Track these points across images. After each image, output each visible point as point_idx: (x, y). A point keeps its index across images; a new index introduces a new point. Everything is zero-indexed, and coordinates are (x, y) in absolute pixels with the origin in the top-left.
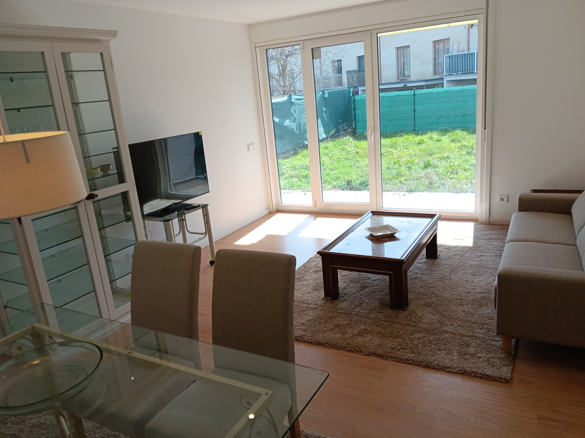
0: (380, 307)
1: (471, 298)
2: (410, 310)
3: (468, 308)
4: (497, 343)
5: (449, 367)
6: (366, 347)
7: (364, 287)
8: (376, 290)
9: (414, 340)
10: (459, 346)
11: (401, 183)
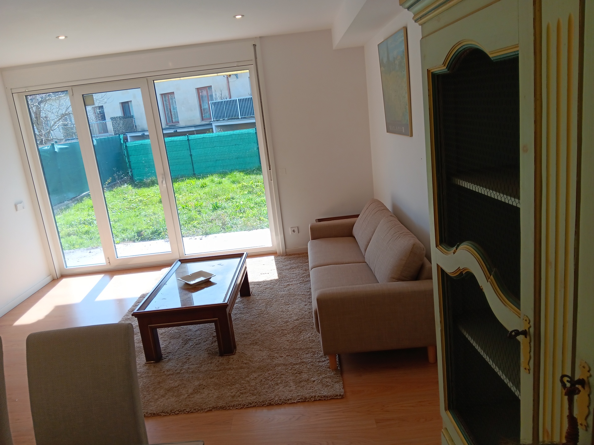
0: (209, 357)
1: (291, 326)
2: (239, 352)
3: (291, 337)
4: (323, 363)
5: (290, 399)
6: (205, 403)
7: (187, 341)
8: (200, 341)
9: (251, 381)
10: (293, 376)
11: (195, 227)
